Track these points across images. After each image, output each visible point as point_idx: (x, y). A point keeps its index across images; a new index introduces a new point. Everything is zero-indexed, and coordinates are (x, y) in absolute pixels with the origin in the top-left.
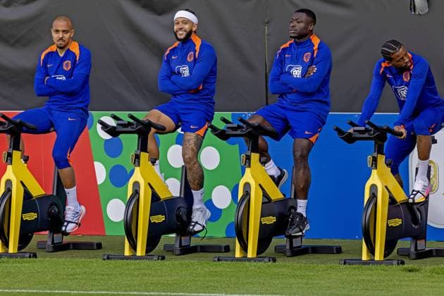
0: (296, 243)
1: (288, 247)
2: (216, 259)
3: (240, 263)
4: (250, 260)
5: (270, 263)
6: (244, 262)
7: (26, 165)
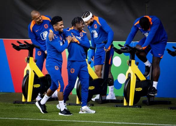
0: (151, 99)
1: (148, 101)
2: (116, 106)
3: (126, 108)
4: (130, 107)
5: (138, 108)
6: (127, 108)
7: (35, 63)
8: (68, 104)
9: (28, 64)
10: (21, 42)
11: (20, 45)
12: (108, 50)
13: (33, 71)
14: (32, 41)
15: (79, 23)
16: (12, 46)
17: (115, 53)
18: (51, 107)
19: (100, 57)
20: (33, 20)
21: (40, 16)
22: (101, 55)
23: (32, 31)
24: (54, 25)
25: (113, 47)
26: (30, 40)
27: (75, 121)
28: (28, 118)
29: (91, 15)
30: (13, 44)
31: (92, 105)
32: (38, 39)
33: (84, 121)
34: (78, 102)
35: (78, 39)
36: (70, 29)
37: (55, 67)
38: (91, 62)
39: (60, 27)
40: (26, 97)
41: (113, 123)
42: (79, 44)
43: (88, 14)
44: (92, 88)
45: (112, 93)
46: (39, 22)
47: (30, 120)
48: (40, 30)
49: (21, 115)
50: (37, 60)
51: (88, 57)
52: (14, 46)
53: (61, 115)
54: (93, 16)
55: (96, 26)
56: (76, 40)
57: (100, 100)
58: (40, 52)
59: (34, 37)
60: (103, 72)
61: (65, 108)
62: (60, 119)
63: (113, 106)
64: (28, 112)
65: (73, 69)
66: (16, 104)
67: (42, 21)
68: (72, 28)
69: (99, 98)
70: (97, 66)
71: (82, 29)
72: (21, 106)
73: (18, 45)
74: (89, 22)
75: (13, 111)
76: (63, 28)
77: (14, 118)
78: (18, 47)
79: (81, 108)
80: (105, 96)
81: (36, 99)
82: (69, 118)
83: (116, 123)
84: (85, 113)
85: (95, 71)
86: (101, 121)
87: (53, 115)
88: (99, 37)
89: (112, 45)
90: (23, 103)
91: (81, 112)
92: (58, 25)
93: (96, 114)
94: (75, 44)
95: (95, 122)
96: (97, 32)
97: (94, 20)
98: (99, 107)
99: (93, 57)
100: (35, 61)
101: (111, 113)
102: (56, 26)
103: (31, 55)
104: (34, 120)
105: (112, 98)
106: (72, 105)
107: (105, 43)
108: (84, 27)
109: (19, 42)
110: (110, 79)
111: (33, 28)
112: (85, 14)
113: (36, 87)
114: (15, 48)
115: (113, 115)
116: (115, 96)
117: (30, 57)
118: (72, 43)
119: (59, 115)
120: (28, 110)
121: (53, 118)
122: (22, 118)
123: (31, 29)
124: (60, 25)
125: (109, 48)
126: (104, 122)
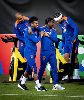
7: (19, 52)
8: (44, 83)
9: (14, 53)
10: (8, 37)
11: (7, 39)
12: (74, 42)
13: (18, 58)
14: (16, 36)
15: (50, 22)
16: (2, 39)
17: (80, 44)
18: (31, 85)
19: (68, 47)
20: (17, 20)
21: (22, 17)
22: (68, 46)
23: (16, 28)
24: (31, 24)
25: (78, 40)
26: (15, 34)
27: (49, 96)
28: (14, 94)
29: (61, 15)
30: (2, 38)
31: (62, 84)
32: (21, 34)
33: (56, 96)
34: (51, 82)
35: (49, 34)
36: (43, 26)
37: (31, 55)
38: (61, 51)
39: (36, 25)
40: (12, 78)
41: (78, 97)
42: (49, 38)
43: (59, 15)
44: (62, 70)
45: (78, 75)
46: (21, 22)
47: (15, 95)
48: (23, 27)
49: (9, 91)
50: (20, 50)
51: (59, 47)
52: (3, 39)
53: (39, 92)
54: (63, 17)
55: (65, 24)
56: (47, 35)
57: (69, 79)
58: (23, 43)
59: (18, 33)
60: (71, 58)
61: (41, 86)
62: (38, 94)
63: (78, 84)
64: (13, 89)
65: (44, 57)
66: (5, 83)
67: (24, 20)
68: (45, 26)
69: (67, 78)
70: (66, 54)
71: (53, 27)
72: (8, 85)
73: (6, 38)
74: (60, 21)
75: (3, 88)
76: (38, 26)
77: (3, 94)
78: (6, 40)
79: (54, 86)
80: (72, 77)
81: (20, 79)
82: (44, 94)
83: (81, 97)
84: (57, 89)
85: (65, 58)
86: (69, 96)
87: (33, 91)
88: (67, 32)
89: (77, 38)
90: (10, 82)
91: (54, 89)
92: (34, 23)
93: (65, 90)
94: (46, 38)
95: (64, 96)
96: (66, 29)
97: (64, 20)
98: (68, 85)
99: (63, 47)
100: (19, 51)
101: (77, 90)
102: (33, 24)
103: (16, 46)
104: (18, 95)
105: (77, 78)
106: (47, 84)
107: (72, 36)
108: (54, 25)
109: (6, 36)
110: (76, 64)
111: (17, 26)
112: (57, 15)
113: (20, 70)
114: (3, 41)
115: (78, 91)
116: (79, 77)
117: (15, 48)
118: (44, 37)
119: (38, 91)
120: (13, 88)
121: (33, 94)
122: (9, 94)
123: (16, 27)
124: (36, 24)
125: (75, 41)
126: (71, 96)
